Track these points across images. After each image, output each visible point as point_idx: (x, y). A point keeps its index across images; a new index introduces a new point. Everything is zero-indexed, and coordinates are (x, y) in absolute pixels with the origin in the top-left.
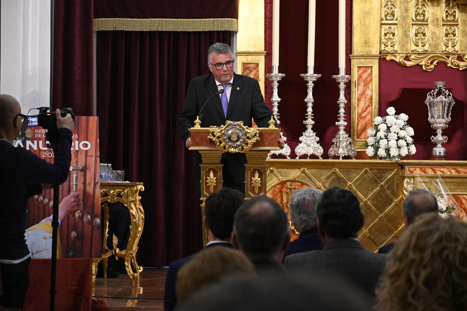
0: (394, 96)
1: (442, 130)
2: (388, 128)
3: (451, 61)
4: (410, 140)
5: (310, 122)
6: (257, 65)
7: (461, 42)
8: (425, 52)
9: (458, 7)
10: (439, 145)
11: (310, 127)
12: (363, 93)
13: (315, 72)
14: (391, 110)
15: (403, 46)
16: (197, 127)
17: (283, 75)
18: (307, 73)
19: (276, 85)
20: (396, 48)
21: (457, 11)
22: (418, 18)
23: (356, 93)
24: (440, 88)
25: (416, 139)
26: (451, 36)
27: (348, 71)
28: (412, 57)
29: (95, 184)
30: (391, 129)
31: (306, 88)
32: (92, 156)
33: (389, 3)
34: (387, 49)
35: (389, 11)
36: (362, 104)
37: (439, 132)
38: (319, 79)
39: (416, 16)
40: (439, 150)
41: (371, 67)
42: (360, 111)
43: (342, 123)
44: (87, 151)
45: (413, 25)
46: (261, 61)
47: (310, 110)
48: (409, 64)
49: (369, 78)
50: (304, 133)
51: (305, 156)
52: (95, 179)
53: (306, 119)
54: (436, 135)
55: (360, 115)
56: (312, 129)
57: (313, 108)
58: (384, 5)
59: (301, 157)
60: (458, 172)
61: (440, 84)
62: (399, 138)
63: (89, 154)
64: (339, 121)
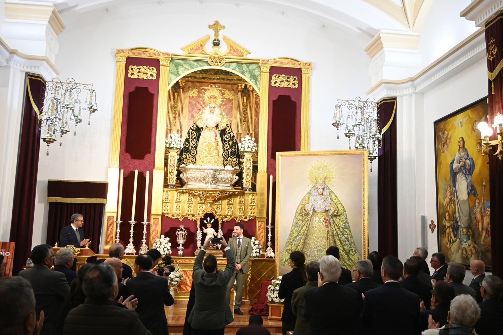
0: (167, 230)
1: (182, 245)
2: (161, 243)
3: (190, 217)
4: (169, 248)
5: (131, 240)
6: (113, 217)
7: (194, 210)
8: (180, 214)
9: (193, 197)
10: (181, 250)
11: (131, 242)
12: (155, 229)
13: (135, 220)
14: (163, 236)
15: (171, 211)
16: (56, 247)
17: (122, 221)
18: (131, 221)
19: (119, 225)
20: (169, 211)
21: (192, 198)
22: (177, 200)
23: (152, 228)
24: (182, 228)
25: (172, 248)
26: (190, 208)
27: (149, 220)
28: (175, 215)
29: (10, 270)
30: (162, 244)
31: (131, 227)
32: (10, 258)
33: (167, 195)
34: (165, 212)
35: (167, 197)
36: (154, 233)
37: (181, 245)
38: (136, 223)
39: (177, 199)
40: (180, 252)
41: (158, 219)
42: (153, 236)
43: (144, 241)
44: (8, 256)
45: (176, 203)
46: (115, 215)
47: (132, 235)
48: (173, 218)
49: (157, 223)
50: (129, 245)
51: (128, 254)
52: (10, 268)
53: (130, 239)
54: (179, 246)
55: (153, 237)
56: (132, 243)
57: (133, 234)
58: (165, 195)
59: (127, 254)
60: (185, 261)
61: (182, 227)
62: (165, 247)
63: (9, 257)
64: (143, 240)
